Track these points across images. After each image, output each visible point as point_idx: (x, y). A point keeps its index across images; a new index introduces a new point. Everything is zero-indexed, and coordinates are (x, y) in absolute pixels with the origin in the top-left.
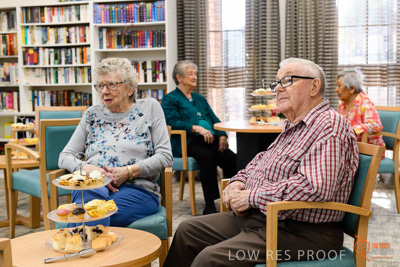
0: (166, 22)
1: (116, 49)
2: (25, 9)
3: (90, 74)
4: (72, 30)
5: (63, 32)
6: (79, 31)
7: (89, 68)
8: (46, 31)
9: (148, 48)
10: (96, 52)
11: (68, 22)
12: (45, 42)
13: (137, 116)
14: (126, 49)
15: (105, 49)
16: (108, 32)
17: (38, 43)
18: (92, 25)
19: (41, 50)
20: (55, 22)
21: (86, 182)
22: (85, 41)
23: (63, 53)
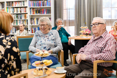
0: (51, 6)
1: (35, 14)
2: (7, 2)
3: (27, 22)
4: (22, 9)
5: (19, 9)
6: (24, 9)
7: (27, 20)
8: (14, 9)
9: (45, 14)
10: (29, 15)
11: (21, 6)
12: (14, 12)
13: (51, 35)
14: (38, 14)
15: (32, 14)
16: (33, 9)
17: (11, 13)
18: (28, 7)
20: (17, 6)
21: (44, 54)
22: (26, 12)
23: (19, 15)
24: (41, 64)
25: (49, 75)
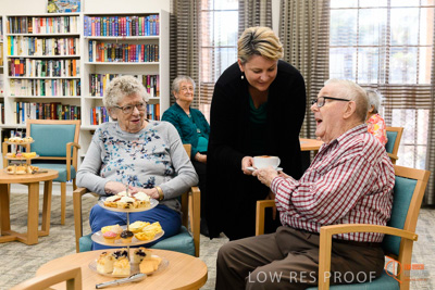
0: (160, 37)
1: (105, 62)
2: (12, 18)
3: (79, 87)
4: (61, 41)
5: (51, 43)
6: (68, 42)
7: (79, 81)
8: (33, 42)
9: (140, 62)
10: (86, 65)
11: (57, 34)
12: (32, 53)
13: (153, 138)
14: (116, 62)
15: (95, 62)
16: (97, 45)
17: (25, 54)
18: (82, 37)
19: (27, 61)
20: (43, 33)
21: (135, 203)
22: (74, 53)
23: (51, 64)
24: (125, 237)
25: (149, 275)
